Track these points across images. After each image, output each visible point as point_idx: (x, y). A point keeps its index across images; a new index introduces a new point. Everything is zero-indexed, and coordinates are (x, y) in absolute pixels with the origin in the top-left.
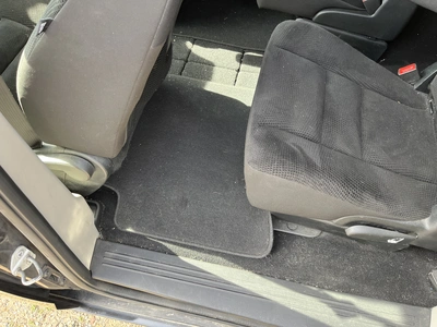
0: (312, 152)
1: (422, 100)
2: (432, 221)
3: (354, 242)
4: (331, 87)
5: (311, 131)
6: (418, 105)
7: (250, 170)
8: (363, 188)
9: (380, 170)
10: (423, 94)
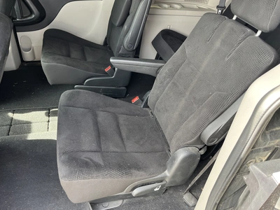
0: (97, 158)
1: (147, 112)
2: (169, 171)
3: (142, 198)
4: (100, 119)
5: (94, 147)
6: (146, 115)
7: (64, 182)
8: (130, 168)
9: (136, 154)
10: (147, 109)
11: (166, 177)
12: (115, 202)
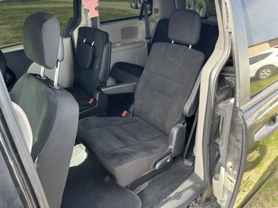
11: (171, 149)
12: (143, 185)
